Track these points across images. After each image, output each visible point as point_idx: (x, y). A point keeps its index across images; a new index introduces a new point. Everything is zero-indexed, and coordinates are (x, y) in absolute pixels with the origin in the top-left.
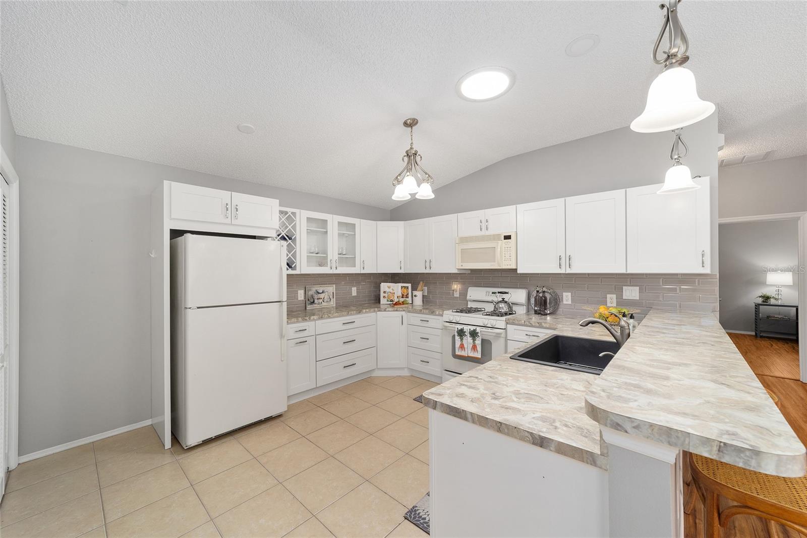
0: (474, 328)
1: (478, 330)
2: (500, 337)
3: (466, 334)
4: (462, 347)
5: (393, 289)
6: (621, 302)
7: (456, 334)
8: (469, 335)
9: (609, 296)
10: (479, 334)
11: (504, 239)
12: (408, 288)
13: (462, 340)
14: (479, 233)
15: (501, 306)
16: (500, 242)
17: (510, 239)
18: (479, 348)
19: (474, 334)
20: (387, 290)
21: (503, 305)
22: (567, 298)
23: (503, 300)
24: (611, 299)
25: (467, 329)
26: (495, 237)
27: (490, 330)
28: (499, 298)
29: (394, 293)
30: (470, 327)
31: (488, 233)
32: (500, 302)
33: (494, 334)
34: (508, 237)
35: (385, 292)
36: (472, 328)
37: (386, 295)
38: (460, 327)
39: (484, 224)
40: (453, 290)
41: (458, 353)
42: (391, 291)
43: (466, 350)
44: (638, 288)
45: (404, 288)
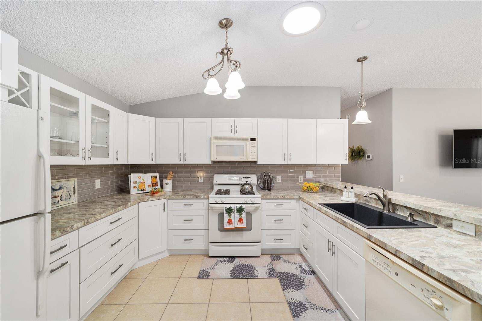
0: (240, 205)
1: (244, 206)
2: (258, 209)
3: (234, 211)
4: (230, 221)
5: (143, 179)
6: (305, 180)
7: (225, 212)
8: (236, 212)
9: (300, 176)
10: (245, 210)
11: (251, 141)
12: (156, 177)
13: (230, 216)
14: (230, 135)
15: (246, 187)
16: (248, 142)
17: (255, 141)
18: (244, 220)
19: (240, 210)
20: (138, 180)
21: (248, 186)
22: (279, 179)
23: (247, 183)
24: (301, 178)
25: (234, 207)
26: (244, 139)
27: (250, 205)
28: (244, 181)
29: (144, 183)
30: (236, 205)
31: (236, 135)
32: (245, 184)
33: (254, 208)
34: (253, 140)
35: (135, 182)
36: (239, 206)
37: (137, 185)
38: (228, 206)
39: (234, 129)
40: (199, 178)
41: (226, 226)
42: (142, 181)
43: (233, 223)
44: (312, 172)
45: (153, 178)
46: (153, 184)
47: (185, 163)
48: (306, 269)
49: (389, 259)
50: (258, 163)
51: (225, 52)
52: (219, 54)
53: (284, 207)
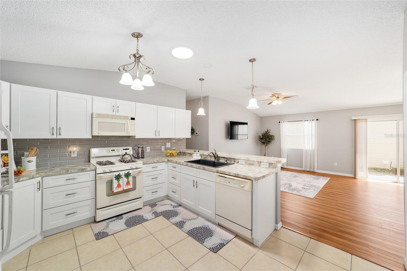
0: (128, 171)
1: (131, 171)
2: (141, 172)
3: (122, 176)
4: (119, 186)
6: (166, 149)
7: (114, 179)
8: (124, 177)
9: (162, 147)
10: (131, 174)
11: (131, 120)
13: (118, 181)
14: (111, 113)
15: (126, 157)
16: (128, 121)
17: (134, 120)
18: (131, 183)
19: (127, 175)
21: (127, 156)
22: (148, 149)
23: (126, 154)
24: (163, 148)
25: (122, 173)
26: (125, 118)
27: (135, 170)
28: (124, 152)
30: (124, 172)
31: (117, 114)
32: (125, 155)
33: (138, 172)
34: (133, 119)
36: (126, 172)
38: (117, 174)
39: (115, 108)
40: (71, 152)
41: (115, 191)
43: (122, 187)
44: (170, 143)
45: (4, 156)
46: (5, 163)
47: (59, 137)
48: (175, 205)
49: (226, 177)
50: (136, 137)
51: (137, 57)
52: (132, 57)
53: (158, 169)
